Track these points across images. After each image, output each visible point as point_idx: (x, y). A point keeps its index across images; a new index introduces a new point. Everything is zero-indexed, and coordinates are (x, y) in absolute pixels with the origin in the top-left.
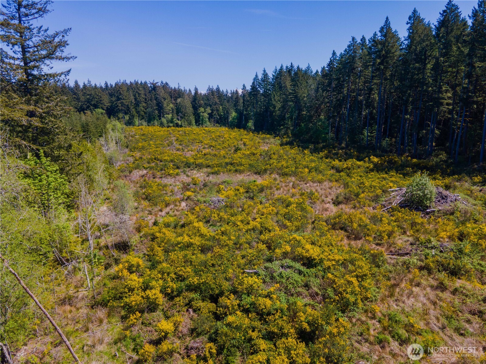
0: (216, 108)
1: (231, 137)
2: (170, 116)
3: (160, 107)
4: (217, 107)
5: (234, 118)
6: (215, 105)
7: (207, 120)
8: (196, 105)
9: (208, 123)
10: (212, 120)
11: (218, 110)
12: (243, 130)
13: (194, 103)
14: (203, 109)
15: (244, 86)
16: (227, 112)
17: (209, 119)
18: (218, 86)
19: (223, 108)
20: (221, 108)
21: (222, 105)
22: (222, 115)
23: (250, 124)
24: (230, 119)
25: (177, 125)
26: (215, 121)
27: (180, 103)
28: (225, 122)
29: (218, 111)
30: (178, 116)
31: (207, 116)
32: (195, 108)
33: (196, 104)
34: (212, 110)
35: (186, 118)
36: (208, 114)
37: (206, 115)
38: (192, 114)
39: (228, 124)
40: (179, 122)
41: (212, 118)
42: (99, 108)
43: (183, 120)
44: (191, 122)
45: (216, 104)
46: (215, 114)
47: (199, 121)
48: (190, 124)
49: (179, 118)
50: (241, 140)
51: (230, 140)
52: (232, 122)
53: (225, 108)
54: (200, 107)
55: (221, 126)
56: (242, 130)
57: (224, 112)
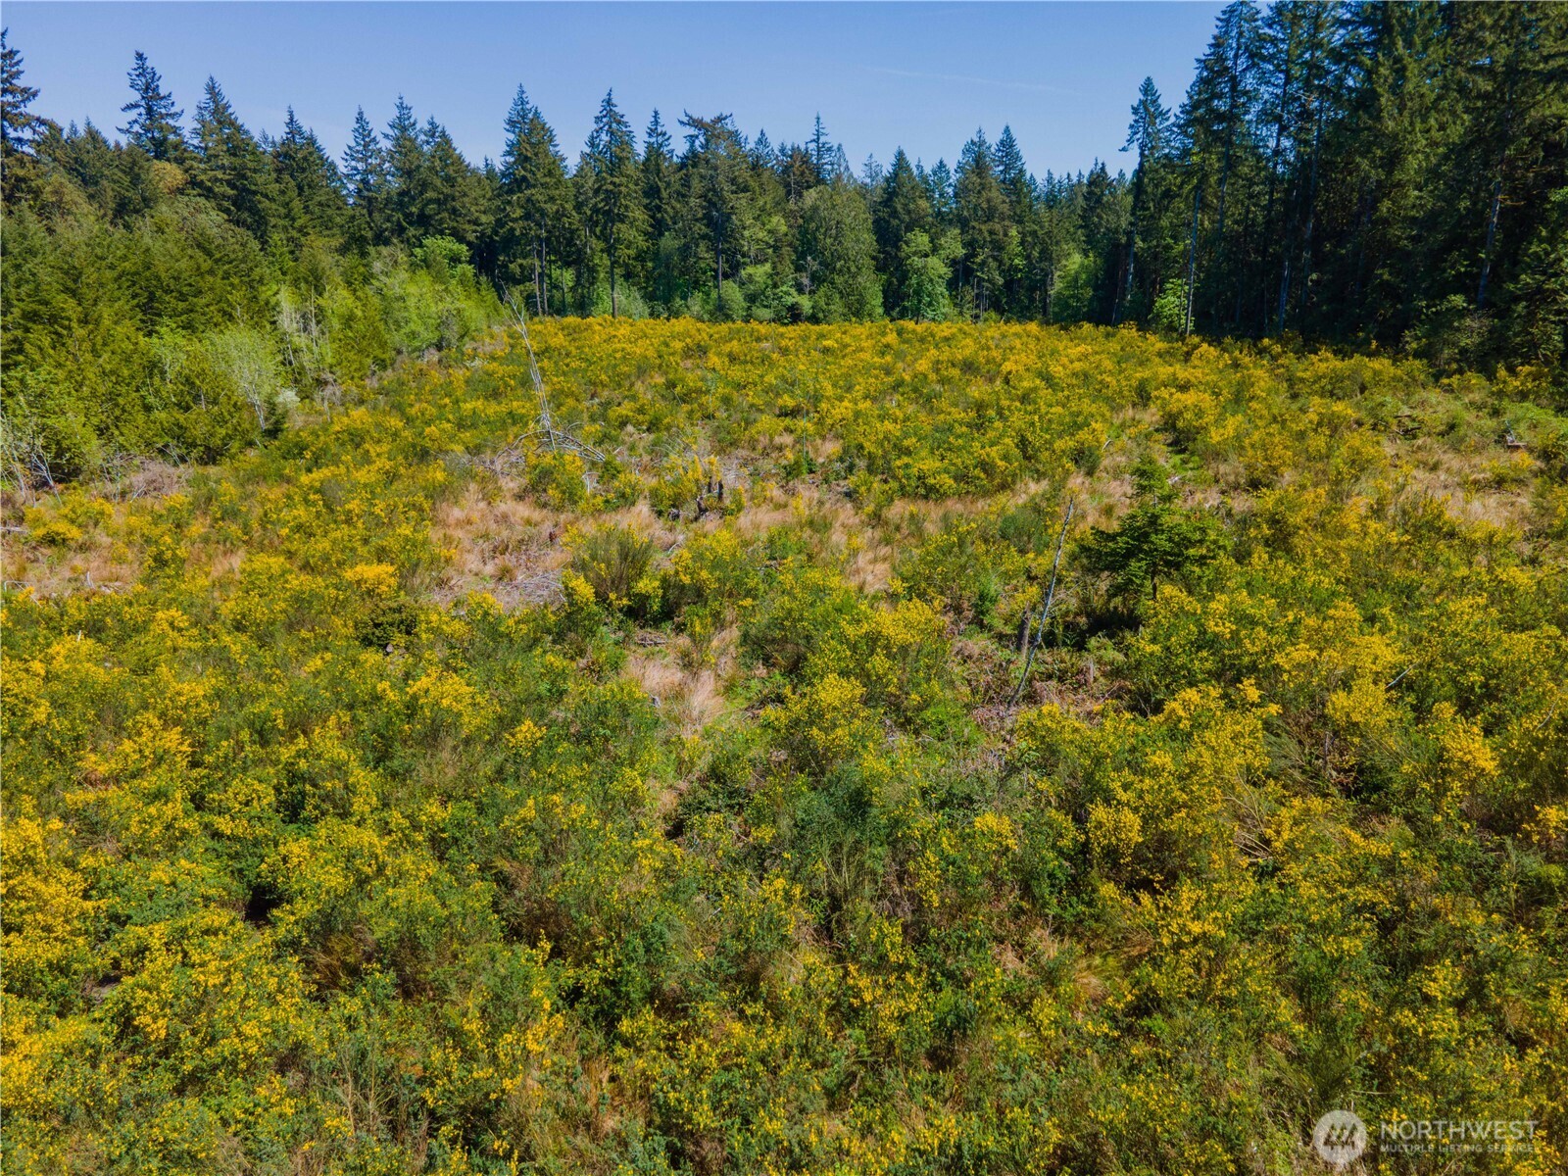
0: (991, 232)
1: (1056, 370)
2: (760, 272)
3: (719, 227)
4: (997, 227)
5: (1076, 279)
6: (989, 218)
7: (941, 289)
8: (895, 222)
9: (945, 305)
10: (970, 294)
11: (998, 247)
12: (1134, 332)
13: (884, 213)
14: (926, 238)
15: (1148, 88)
16: (1046, 255)
17: (952, 285)
18: (1007, 130)
19: (1023, 235)
20: (1013, 232)
21: (1020, 222)
22: (1017, 269)
23: (1173, 301)
24: (1057, 286)
25: (794, 315)
26: (978, 296)
27: (815, 209)
28: (1032, 300)
29: (1001, 248)
30: (799, 269)
31: (944, 270)
32: (888, 235)
33: (894, 214)
34: (971, 245)
35: (839, 280)
36: (953, 263)
37: (937, 267)
38: (868, 261)
39: (1045, 313)
40: (805, 303)
41: (967, 282)
42: (442, 233)
43: (822, 290)
44: (861, 302)
45: (990, 215)
46: (984, 263)
47: (901, 300)
48: (857, 311)
49: (806, 281)
50: (1143, 396)
51: (1045, 393)
52: (1062, 302)
53: (1034, 233)
54: (909, 228)
55: (1007, 322)
56: (1128, 332)
57: (1028, 257)
